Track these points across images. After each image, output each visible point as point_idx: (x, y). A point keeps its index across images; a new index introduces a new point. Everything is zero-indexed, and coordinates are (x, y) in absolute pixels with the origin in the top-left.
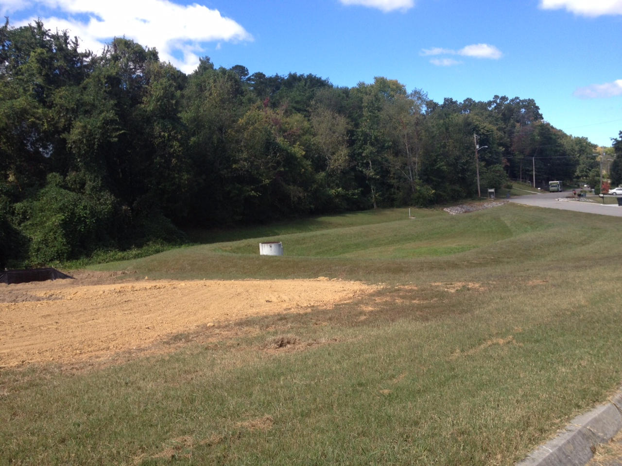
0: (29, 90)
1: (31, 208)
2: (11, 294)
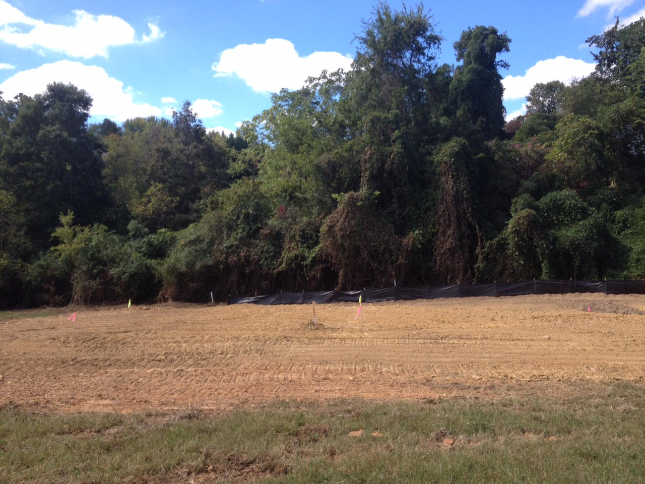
0: (636, 90)
1: (632, 216)
2: (611, 305)
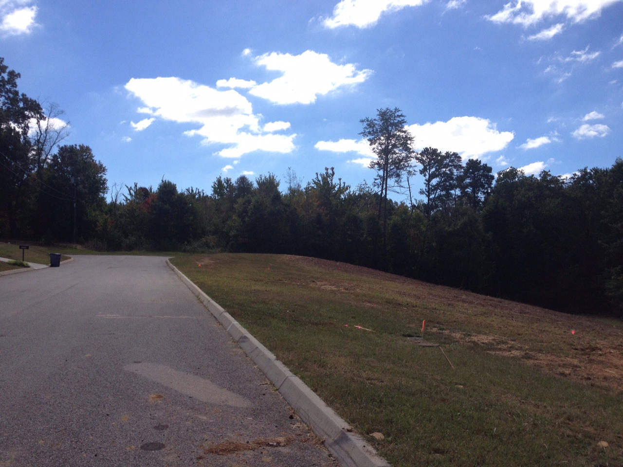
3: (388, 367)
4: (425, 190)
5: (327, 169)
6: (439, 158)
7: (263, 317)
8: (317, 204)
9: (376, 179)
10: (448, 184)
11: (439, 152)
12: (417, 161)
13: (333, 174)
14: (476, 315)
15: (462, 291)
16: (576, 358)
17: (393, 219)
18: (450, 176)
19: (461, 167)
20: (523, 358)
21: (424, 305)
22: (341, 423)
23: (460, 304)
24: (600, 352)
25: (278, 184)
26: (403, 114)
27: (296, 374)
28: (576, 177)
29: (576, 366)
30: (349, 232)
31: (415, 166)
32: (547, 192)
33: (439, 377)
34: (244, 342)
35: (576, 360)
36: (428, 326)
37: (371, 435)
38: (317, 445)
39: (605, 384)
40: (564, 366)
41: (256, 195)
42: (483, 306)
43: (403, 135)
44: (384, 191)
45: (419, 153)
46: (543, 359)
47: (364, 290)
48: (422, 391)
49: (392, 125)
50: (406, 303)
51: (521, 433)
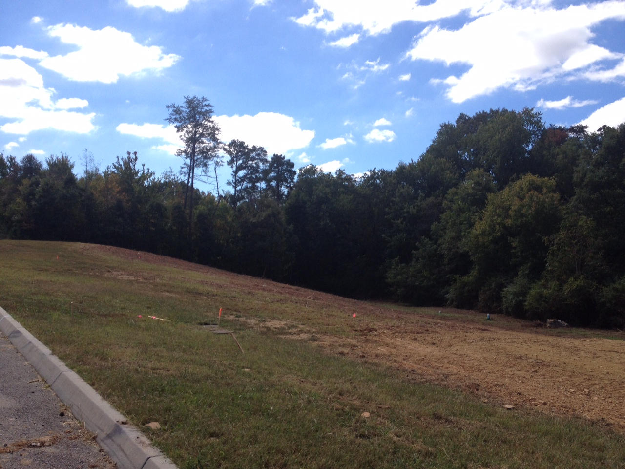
3: (177, 356)
4: (231, 181)
5: (129, 153)
6: (246, 151)
7: (43, 309)
8: (118, 189)
9: (182, 168)
10: (254, 176)
11: (245, 145)
12: (225, 152)
13: (136, 159)
14: (272, 302)
15: (264, 280)
16: (355, 338)
17: (200, 208)
18: (255, 170)
19: (266, 161)
20: (309, 340)
21: (224, 294)
22: (116, 416)
23: (260, 292)
24: (376, 333)
25: (72, 166)
26: (211, 104)
27: (72, 368)
28: (366, 176)
29: (354, 346)
30: (152, 221)
31: (222, 157)
32: (342, 189)
33: (227, 363)
34: (15, 337)
35: (355, 340)
36: (225, 314)
37: (147, 425)
38: (88, 441)
39: (377, 360)
40: (344, 346)
41: (45, 176)
42: (281, 293)
43: (210, 125)
44: (191, 180)
45: (228, 143)
46: (327, 340)
47: (165, 280)
48: (207, 377)
49: (200, 113)
50: (207, 292)
51: (295, 410)
